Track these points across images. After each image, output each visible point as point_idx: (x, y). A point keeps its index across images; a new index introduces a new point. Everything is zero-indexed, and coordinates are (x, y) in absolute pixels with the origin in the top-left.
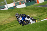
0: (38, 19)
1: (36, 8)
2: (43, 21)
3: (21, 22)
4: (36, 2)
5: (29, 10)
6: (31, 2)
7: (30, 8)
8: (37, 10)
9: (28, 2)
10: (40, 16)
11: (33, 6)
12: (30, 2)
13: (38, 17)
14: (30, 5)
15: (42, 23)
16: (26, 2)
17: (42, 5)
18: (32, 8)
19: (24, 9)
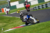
2: (8, 31)
3: (26, 20)
8: (2, 19)
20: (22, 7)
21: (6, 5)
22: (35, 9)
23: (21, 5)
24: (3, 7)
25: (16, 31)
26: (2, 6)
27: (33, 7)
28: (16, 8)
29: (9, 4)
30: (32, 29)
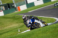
0: (19, 30)
1: (17, 16)
4: (17, 9)
5: (8, 20)
6: (11, 9)
7: (9, 17)
8: (18, 19)
9: (7, 9)
10: (21, 27)
11: (13, 14)
12: (9, 9)
13: (19, 27)
14: (9, 13)
15: (24, 35)
16: (4, 9)
17: (24, 13)
18: (11, 17)
19: (1, 18)
20: (41, 4)
21: (22, 3)
22: (56, 5)
23: (40, 2)
24: (19, 5)
25: (35, 32)
26: (17, 4)
27: (54, 4)
28: (34, 6)
29: (25, 1)
30: (54, 29)
